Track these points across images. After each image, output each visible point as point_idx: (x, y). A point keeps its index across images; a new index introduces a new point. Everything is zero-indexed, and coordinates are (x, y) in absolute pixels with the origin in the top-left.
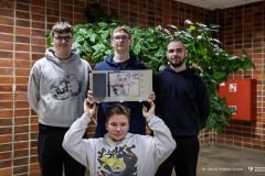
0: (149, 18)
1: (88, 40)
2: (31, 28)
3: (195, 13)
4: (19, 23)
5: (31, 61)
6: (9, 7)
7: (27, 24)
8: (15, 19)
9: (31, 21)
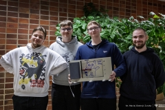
0: (127, 10)
1: (81, 27)
2: (49, 20)
3: (160, 5)
4: (42, 18)
5: (49, 41)
6: (36, 8)
7: (47, 18)
8: (40, 15)
9: (49, 16)
